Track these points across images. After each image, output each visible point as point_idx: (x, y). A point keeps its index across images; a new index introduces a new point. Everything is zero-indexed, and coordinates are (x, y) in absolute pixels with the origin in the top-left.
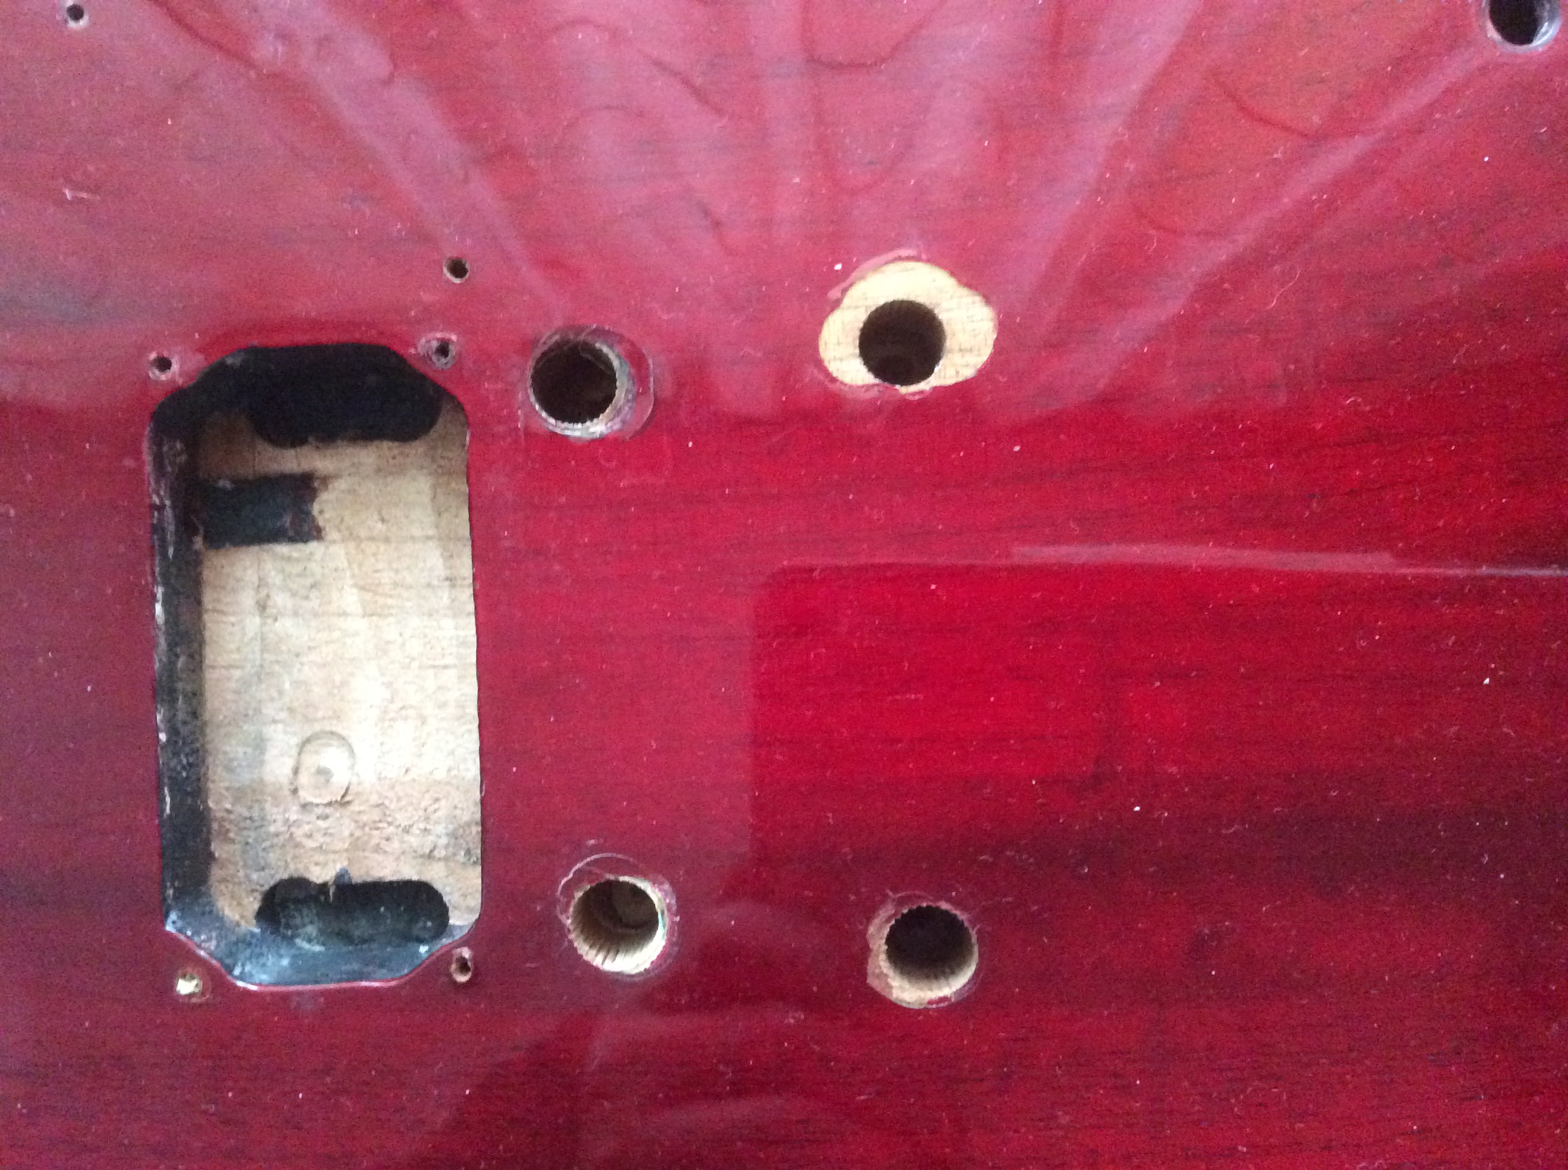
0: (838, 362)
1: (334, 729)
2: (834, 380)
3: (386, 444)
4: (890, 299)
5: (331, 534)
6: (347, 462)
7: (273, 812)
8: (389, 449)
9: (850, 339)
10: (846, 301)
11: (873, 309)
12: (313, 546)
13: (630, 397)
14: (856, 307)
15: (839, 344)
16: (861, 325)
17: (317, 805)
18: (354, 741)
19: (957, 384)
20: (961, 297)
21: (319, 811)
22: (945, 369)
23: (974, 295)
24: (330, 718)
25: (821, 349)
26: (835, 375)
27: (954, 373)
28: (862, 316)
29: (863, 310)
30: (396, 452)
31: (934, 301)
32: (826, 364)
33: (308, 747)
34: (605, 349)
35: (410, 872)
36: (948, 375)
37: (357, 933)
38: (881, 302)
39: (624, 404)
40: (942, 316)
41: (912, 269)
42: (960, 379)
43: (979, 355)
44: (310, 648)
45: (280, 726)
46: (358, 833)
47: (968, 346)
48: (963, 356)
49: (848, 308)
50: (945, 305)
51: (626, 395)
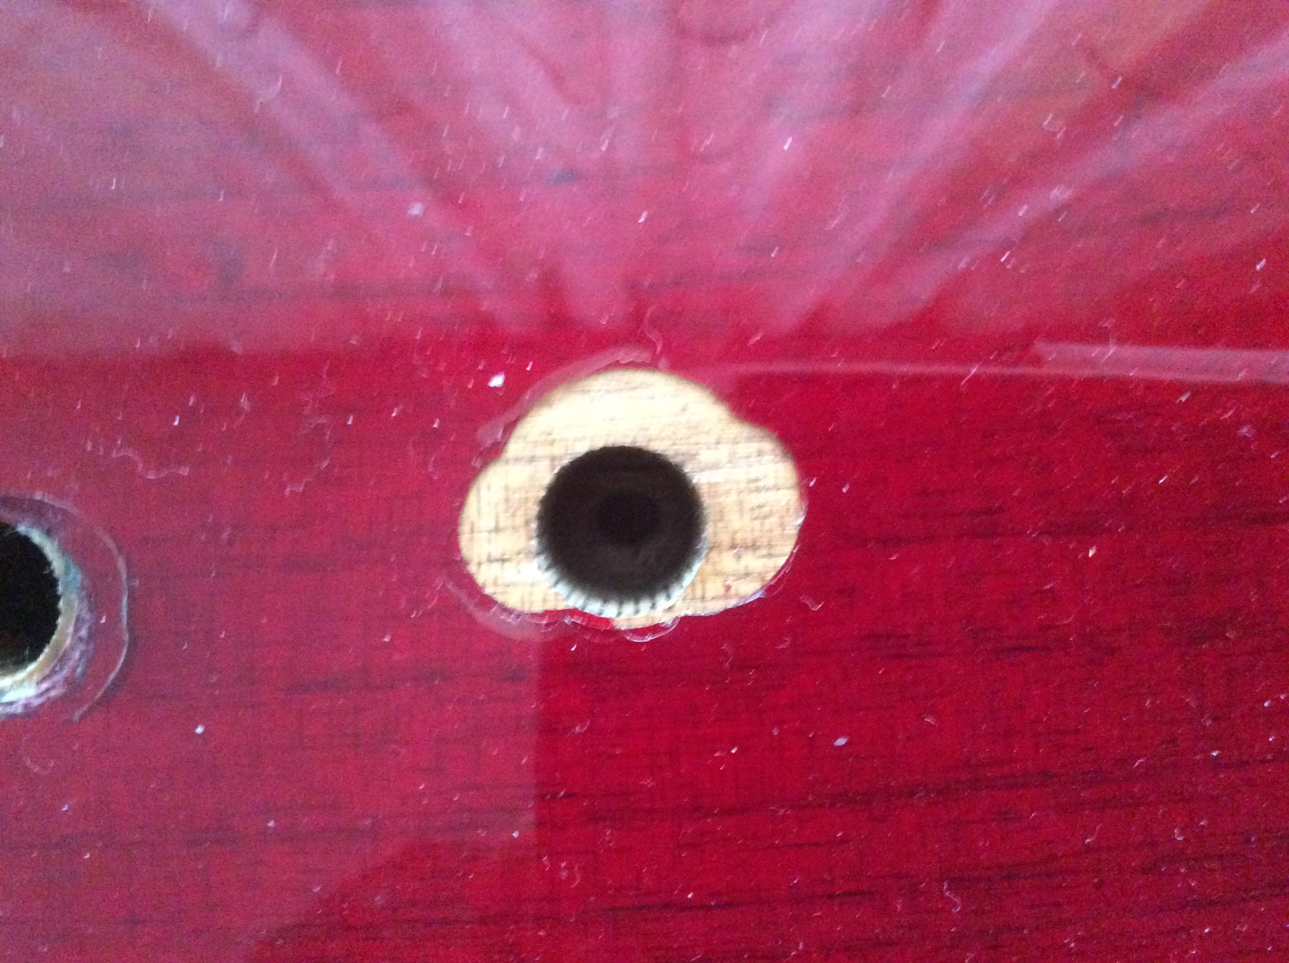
0: (496, 566)
2: (487, 602)
4: (599, 444)
9: (519, 521)
10: (514, 447)
11: (566, 462)
13: (83, 633)
14: (532, 459)
15: (497, 530)
16: (542, 493)
19: (727, 612)
20: (735, 442)
22: (703, 582)
23: (762, 439)
25: (464, 541)
26: (488, 591)
27: (721, 591)
28: (545, 476)
29: (546, 463)
31: (684, 448)
32: (472, 568)
34: (37, 537)
36: (710, 593)
38: (581, 449)
39: (72, 648)
40: (700, 478)
41: (641, 386)
42: (732, 603)
43: (770, 556)
47: (749, 538)
48: (738, 557)
49: (517, 460)
50: (706, 456)
51: (77, 630)
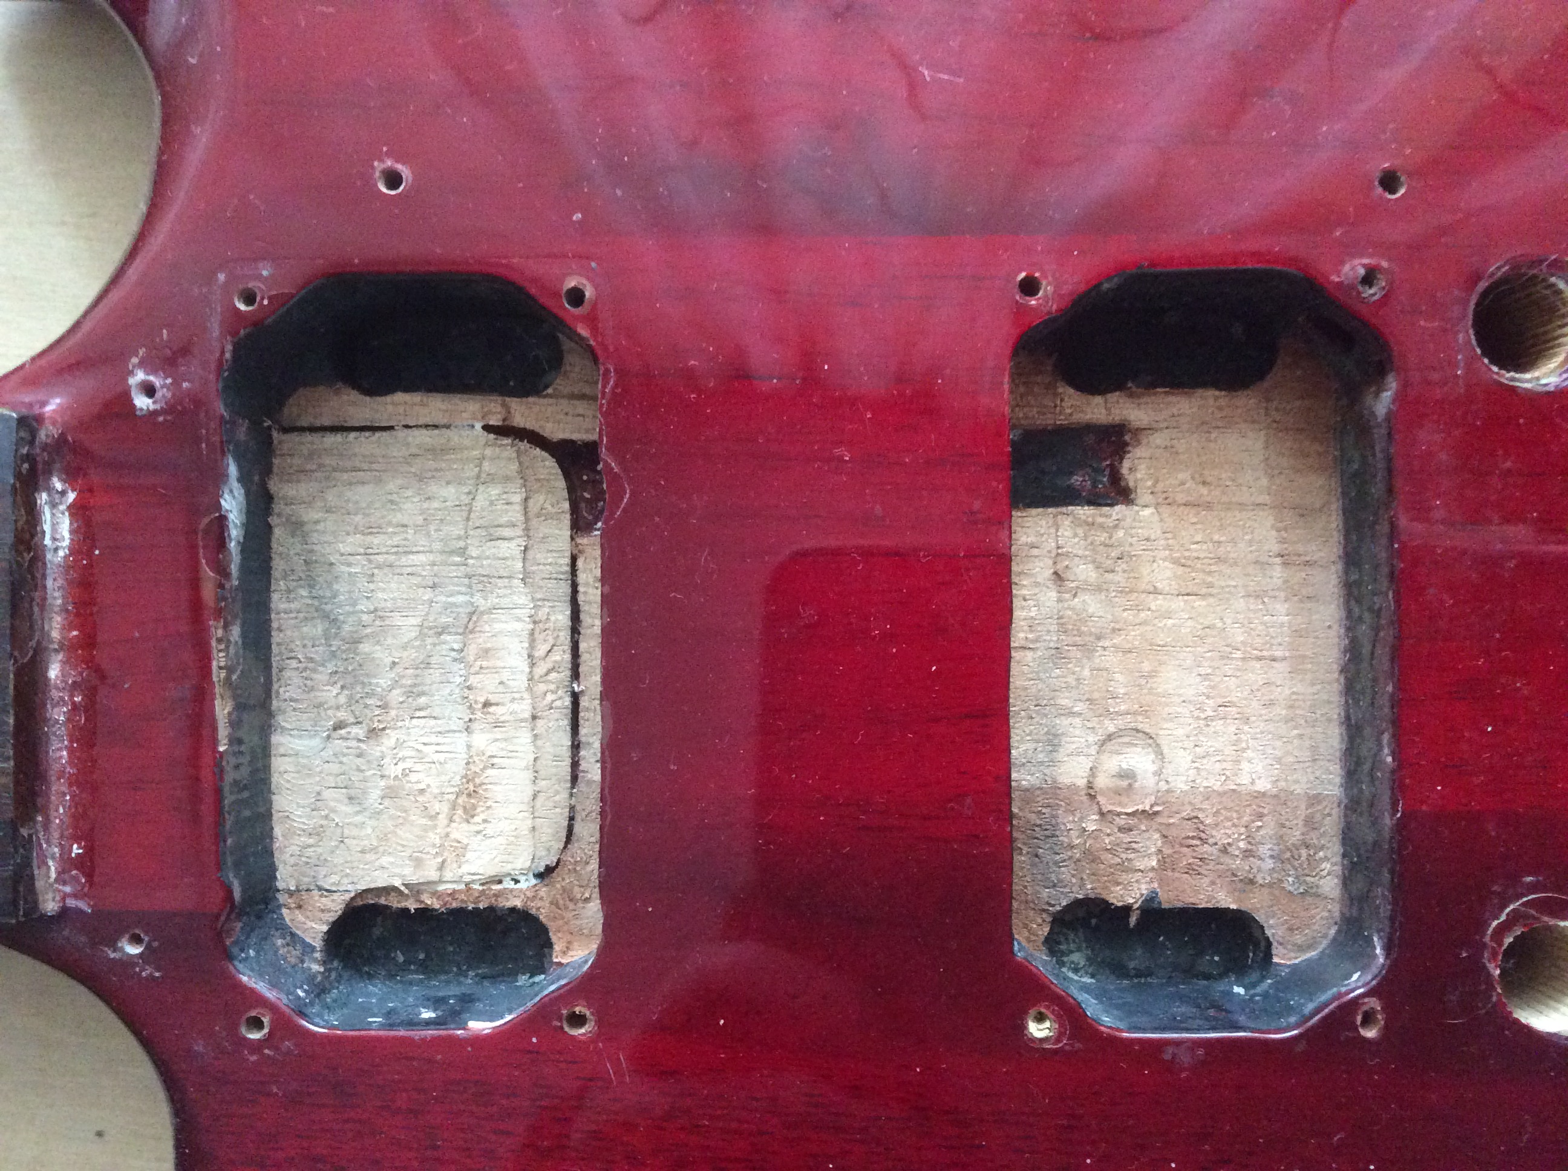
1: (1140, 726)
3: (1212, 393)
5: (1143, 496)
6: (1165, 414)
7: (1068, 821)
8: (1216, 398)
12: (1119, 511)
17: (1119, 814)
18: (1164, 742)
21: (1121, 821)
24: (1135, 713)
30: (1222, 402)
33: (1109, 746)
35: (1226, 900)
37: (1132, 965)
44: (1114, 630)
45: (1077, 721)
46: (1167, 851)
